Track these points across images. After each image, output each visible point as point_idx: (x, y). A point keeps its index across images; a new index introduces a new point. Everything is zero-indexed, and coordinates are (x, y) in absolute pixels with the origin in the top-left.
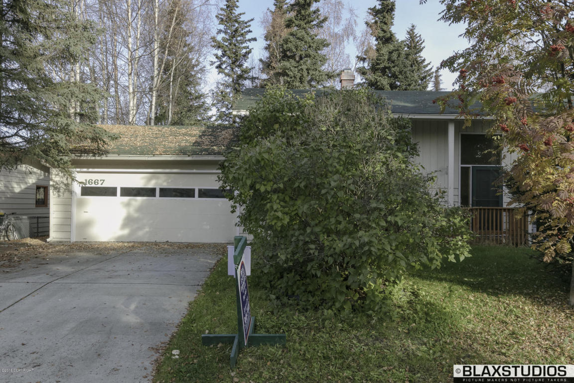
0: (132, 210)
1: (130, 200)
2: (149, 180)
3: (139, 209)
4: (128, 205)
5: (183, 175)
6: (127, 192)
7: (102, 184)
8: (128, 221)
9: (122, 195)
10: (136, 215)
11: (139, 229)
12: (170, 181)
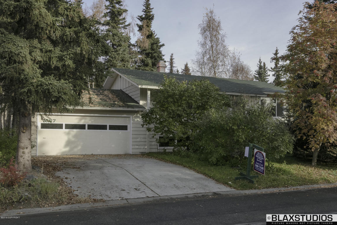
0: (71, 137)
1: (69, 131)
2: (81, 120)
3: (75, 136)
4: (68, 134)
5: (100, 117)
6: (68, 126)
7: (54, 122)
8: (68, 143)
9: (66, 128)
10: (73, 139)
11: (76, 147)
12: (93, 120)
